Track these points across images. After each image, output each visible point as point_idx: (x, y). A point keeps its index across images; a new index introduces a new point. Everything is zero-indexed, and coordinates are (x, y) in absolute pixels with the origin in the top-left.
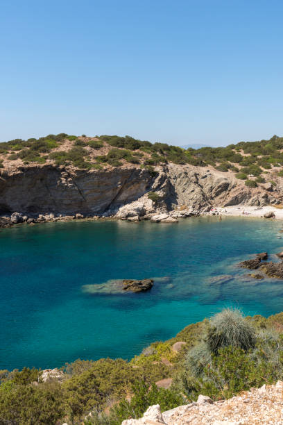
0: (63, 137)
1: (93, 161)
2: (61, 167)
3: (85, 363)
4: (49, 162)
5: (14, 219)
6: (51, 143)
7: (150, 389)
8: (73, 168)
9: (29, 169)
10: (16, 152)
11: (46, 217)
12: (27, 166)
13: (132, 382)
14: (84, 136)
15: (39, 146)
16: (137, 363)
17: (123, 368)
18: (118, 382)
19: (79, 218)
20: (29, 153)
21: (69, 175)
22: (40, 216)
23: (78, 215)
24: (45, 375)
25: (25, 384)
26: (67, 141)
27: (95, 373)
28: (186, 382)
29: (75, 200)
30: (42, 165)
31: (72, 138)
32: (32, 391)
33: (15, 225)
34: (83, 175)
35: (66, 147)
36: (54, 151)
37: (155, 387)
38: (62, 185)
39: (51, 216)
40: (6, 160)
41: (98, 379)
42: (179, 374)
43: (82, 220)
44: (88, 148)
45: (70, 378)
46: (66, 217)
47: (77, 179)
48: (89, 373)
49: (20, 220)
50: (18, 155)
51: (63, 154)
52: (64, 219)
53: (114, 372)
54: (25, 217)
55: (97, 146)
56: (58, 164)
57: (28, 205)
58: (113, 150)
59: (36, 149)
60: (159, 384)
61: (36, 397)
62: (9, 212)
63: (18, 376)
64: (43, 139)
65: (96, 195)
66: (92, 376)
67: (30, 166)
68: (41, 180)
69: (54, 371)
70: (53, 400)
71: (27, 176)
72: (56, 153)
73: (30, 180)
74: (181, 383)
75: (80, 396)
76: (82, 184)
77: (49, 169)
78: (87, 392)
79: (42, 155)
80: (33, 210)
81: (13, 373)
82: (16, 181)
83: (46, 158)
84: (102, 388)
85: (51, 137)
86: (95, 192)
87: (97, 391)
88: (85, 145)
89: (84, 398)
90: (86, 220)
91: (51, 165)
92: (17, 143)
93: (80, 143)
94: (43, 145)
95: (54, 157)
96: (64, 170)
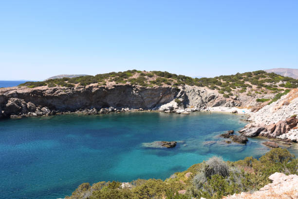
0: (135, 71)
1: (149, 83)
2: (133, 85)
3: (142, 180)
4: (128, 83)
5: (110, 110)
6: (129, 74)
7: (175, 194)
8: (139, 86)
9: (118, 86)
10: (113, 78)
11: (125, 109)
12: (117, 85)
13: (165, 191)
14: (145, 71)
15: (123, 75)
16: (168, 182)
17: (161, 184)
18: (158, 190)
19: (141, 110)
20: (119, 78)
21: (137, 90)
22: (123, 109)
23: (141, 109)
24: (123, 185)
25: (113, 188)
26: (137, 73)
27: (147, 186)
28: (193, 191)
29: (139, 101)
30: (124, 84)
31: (139, 72)
32: (117, 192)
33: (111, 113)
34: (144, 90)
35: (136, 76)
36: (130, 78)
37: (177, 193)
38: (133, 94)
39: (128, 109)
40: (107, 82)
41: (149, 188)
42: (189, 187)
43: (142, 111)
44: (146, 77)
45: (135, 187)
46: (134, 110)
47: (141, 91)
48: (144, 185)
49: (113, 111)
50: (113, 79)
51: (135, 79)
52: (134, 111)
53: (156, 185)
54: (115, 109)
55: (151, 76)
56: (132, 84)
57: (117, 103)
58: (159, 78)
59: (122, 77)
60: (180, 192)
61: (119, 194)
62: (108, 107)
63: (110, 185)
64: (125, 72)
65: (150, 99)
66: (146, 187)
67: (119, 85)
68: (124, 91)
69: (127, 183)
70: (127, 197)
71: (117, 89)
72: (131, 79)
73: (118, 91)
74: (191, 192)
75: (140, 196)
76: (143, 94)
77: (128, 86)
78: (143, 194)
79: (125, 80)
80: (119, 106)
81: (108, 183)
82: (112, 92)
83: (126, 81)
84: (151, 193)
85: (129, 71)
86: (150, 98)
87: (148, 194)
88: (145, 75)
89: (142, 197)
90: (145, 111)
91: (128, 85)
92: (113, 74)
93: (142, 74)
94: (125, 75)
95: (130, 81)
96: (134, 87)
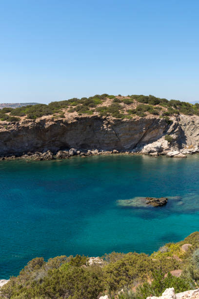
0: (105, 96)
1: (126, 113)
2: (104, 117)
3: (119, 254)
4: (96, 114)
5: (71, 153)
6: (97, 100)
7: (166, 276)
8: (112, 118)
9: (82, 119)
10: (74, 107)
11: (93, 152)
12: (80, 117)
13: (152, 270)
14: (120, 96)
15: (89, 103)
16: (155, 257)
17: (145, 260)
18: (142, 269)
19: (115, 153)
20: (82, 107)
21: (109, 123)
22: (89, 151)
23: (115, 151)
24: (91, 261)
25: (77, 266)
26: (108, 99)
27: (125, 262)
28: (192, 273)
29: (112, 140)
30: (91, 116)
31: (112, 97)
32: (83, 271)
33: (72, 157)
34: (118, 123)
35: (107, 104)
36: (99, 106)
37: (170, 275)
38: (104, 130)
39: (96, 151)
40: (66, 113)
41: (128, 266)
42: (187, 267)
43: (117, 154)
44: (122, 104)
45: (108, 264)
46: (106, 152)
47: (115, 125)
48: (121, 262)
49: (75, 154)
50: (75, 109)
51: (105, 108)
52: (105, 153)
53: (139, 262)
54: (78, 152)
55: (129, 103)
56: (102, 115)
57: (80, 144)
58: (140, 106)
59: (87, 104)
60: (173, 273)
61: (85, 275)
62: (68, 148)
63: (72, 260)
64: (91, 98)
65: (128, 137)
66: (124, 264)
67: (83, 116)
68: (90, 126)
69: (97, 259)
70: (97, 278)
71: (81, 123)
72: (101, 108)
73: (82, 126)
74: (189, 274)
75: (114, 277)
76: (117, 129)
77: (96, 118)
78: (120, 275)
79: (91, 109)
80: (84, 147)
81: (70, 257)
82: (73, 127)
83: (93, 111)
84: (130, 273)
85: (97, 96)
86: (127, 135)
87: (127, 275)
88: (120, 102)
89: (118, 279)
90: (120, 154)
91: (97, 116)
92: (74, 101)
93: (117, 100)
94: (92, 102)
95: (99, 110)
96: (105, 119)
